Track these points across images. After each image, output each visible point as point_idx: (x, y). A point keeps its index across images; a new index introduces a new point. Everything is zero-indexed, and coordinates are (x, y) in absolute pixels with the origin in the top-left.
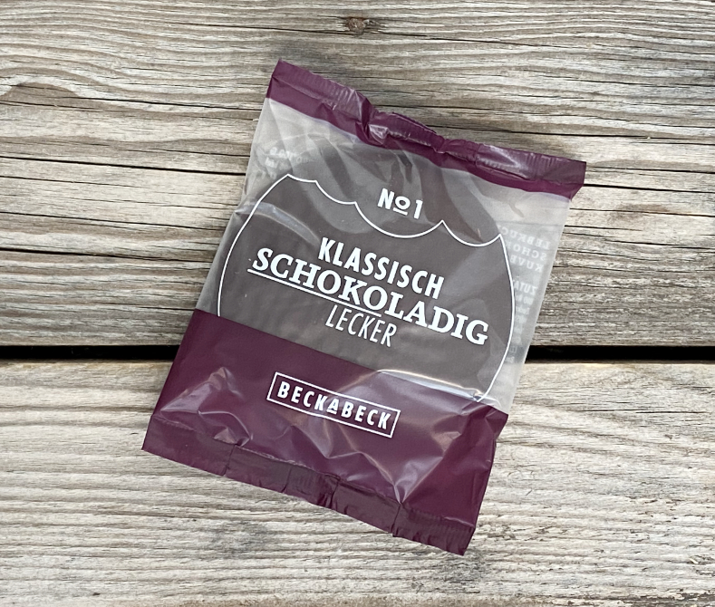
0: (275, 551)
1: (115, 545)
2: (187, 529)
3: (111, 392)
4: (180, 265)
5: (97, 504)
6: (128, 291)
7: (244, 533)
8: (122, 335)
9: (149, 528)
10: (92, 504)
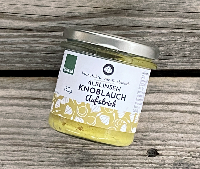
0: (94, 163)
1: (21, 160)
2: (54, 153)
3: (19, 91)
4: (50, 34)
5: (13, 141)
6: (27, 45)
7: (80, 155)
8: (24, 65)
9: (36, 152)
10: (11, 141)
